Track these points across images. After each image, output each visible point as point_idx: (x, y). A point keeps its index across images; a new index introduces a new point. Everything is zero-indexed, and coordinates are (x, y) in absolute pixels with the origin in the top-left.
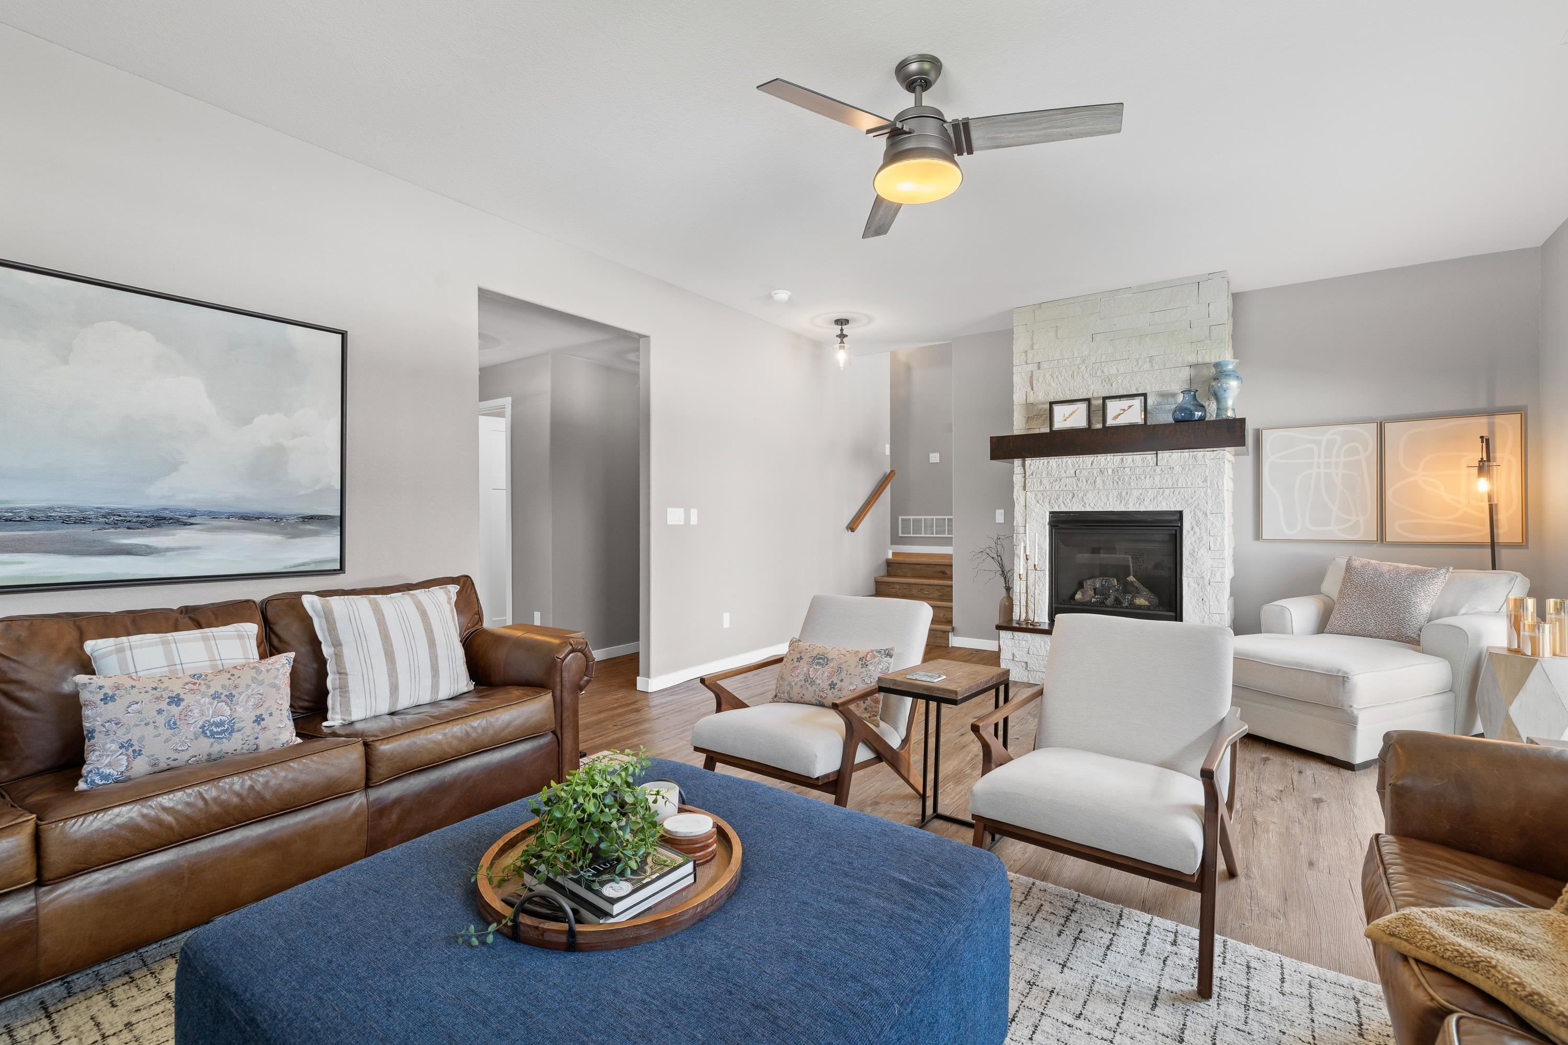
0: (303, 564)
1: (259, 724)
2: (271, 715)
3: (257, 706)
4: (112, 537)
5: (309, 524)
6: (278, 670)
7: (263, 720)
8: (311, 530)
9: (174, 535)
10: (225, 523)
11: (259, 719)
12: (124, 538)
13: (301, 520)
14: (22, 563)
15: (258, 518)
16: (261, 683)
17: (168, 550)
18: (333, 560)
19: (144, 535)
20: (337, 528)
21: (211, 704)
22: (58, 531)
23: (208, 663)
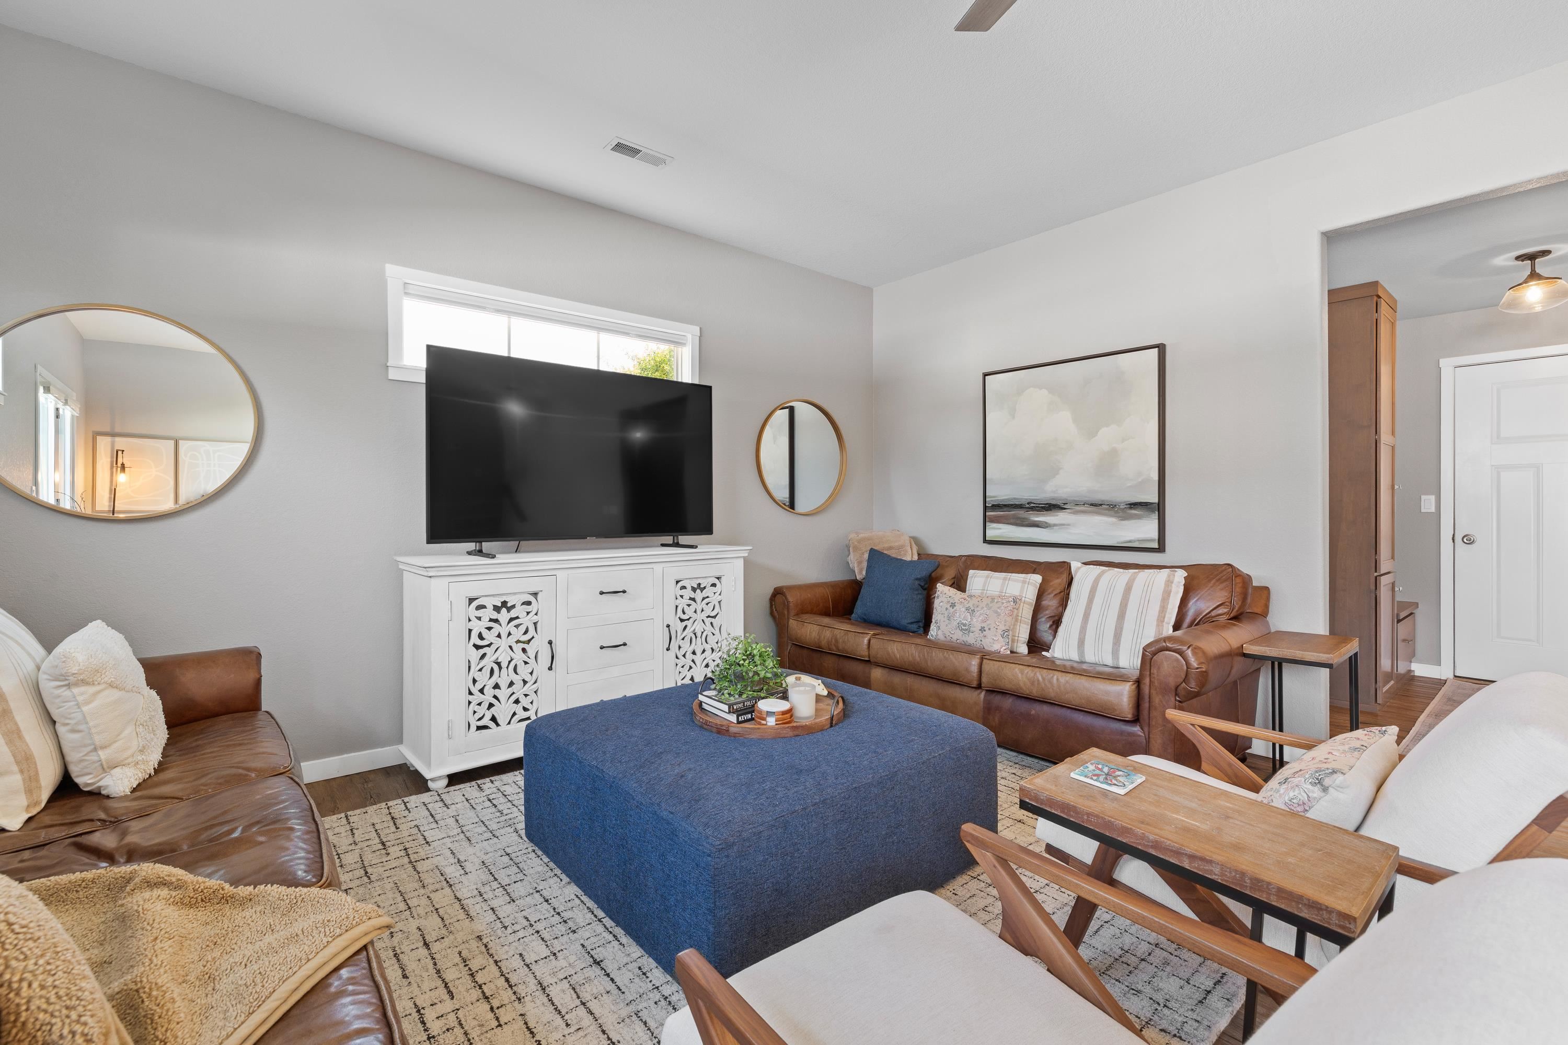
0: (1130, 542)
1: (982, 632)
2: (989, 629)
3: (984, 621)
4: (1032, 516)
5: (1134, 509)
6: (1003, 603)
7: (985, 631)
8: (1136, 515)
9: (1057, 516)
10: (1082, 508)
11: (982, 630)
12: (1038, 515)
13: (1129, 506)
14: (1000, 529)
15: (1101, 505)
16: (989, 608)
17: (1055, 525)
18: (1152, 540)
19: (1043, 515)
20: (1155, 513)
21: (964, 612)
22: (1012, 513)
23: (998, 593)
